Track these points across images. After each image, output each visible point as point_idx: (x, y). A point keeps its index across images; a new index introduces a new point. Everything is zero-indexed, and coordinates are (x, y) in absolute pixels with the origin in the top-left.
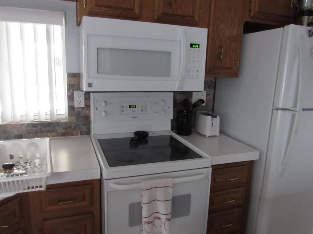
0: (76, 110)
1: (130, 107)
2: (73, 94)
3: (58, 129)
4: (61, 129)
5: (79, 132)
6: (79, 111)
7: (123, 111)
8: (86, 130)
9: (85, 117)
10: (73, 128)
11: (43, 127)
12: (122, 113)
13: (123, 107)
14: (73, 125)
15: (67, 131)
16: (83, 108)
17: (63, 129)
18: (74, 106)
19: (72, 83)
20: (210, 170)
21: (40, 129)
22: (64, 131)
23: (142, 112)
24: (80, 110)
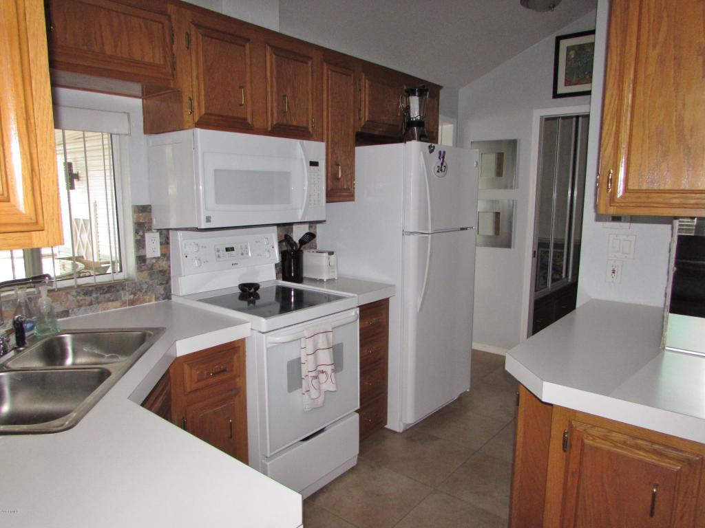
0: (148, 262)
1: (227, 250)
2: (143, 237)
3: (123, 294)
4: (127, 294)
5: (154, 297)
6: (153, 264)
7: (219, 257)
8: (163, 292)
9: (161, 271)
10: (144, 291)
11: (101, 294)
12: (218, 259)
13: (218, 251)
14: (145, 286)
15: (136, 297)
16: (158, 258)
17: (130, 294)
18: (146, 256)
19: (141, 221)
20: (358, 311)
21: (97, 298)
22: (132, 297)
23: (243, 257)
24: (154, 261)
